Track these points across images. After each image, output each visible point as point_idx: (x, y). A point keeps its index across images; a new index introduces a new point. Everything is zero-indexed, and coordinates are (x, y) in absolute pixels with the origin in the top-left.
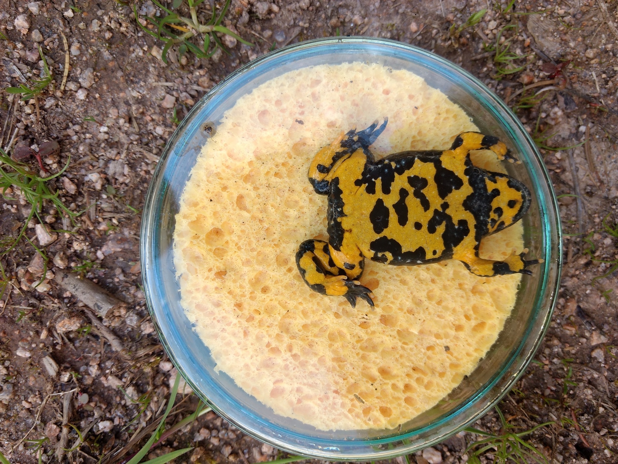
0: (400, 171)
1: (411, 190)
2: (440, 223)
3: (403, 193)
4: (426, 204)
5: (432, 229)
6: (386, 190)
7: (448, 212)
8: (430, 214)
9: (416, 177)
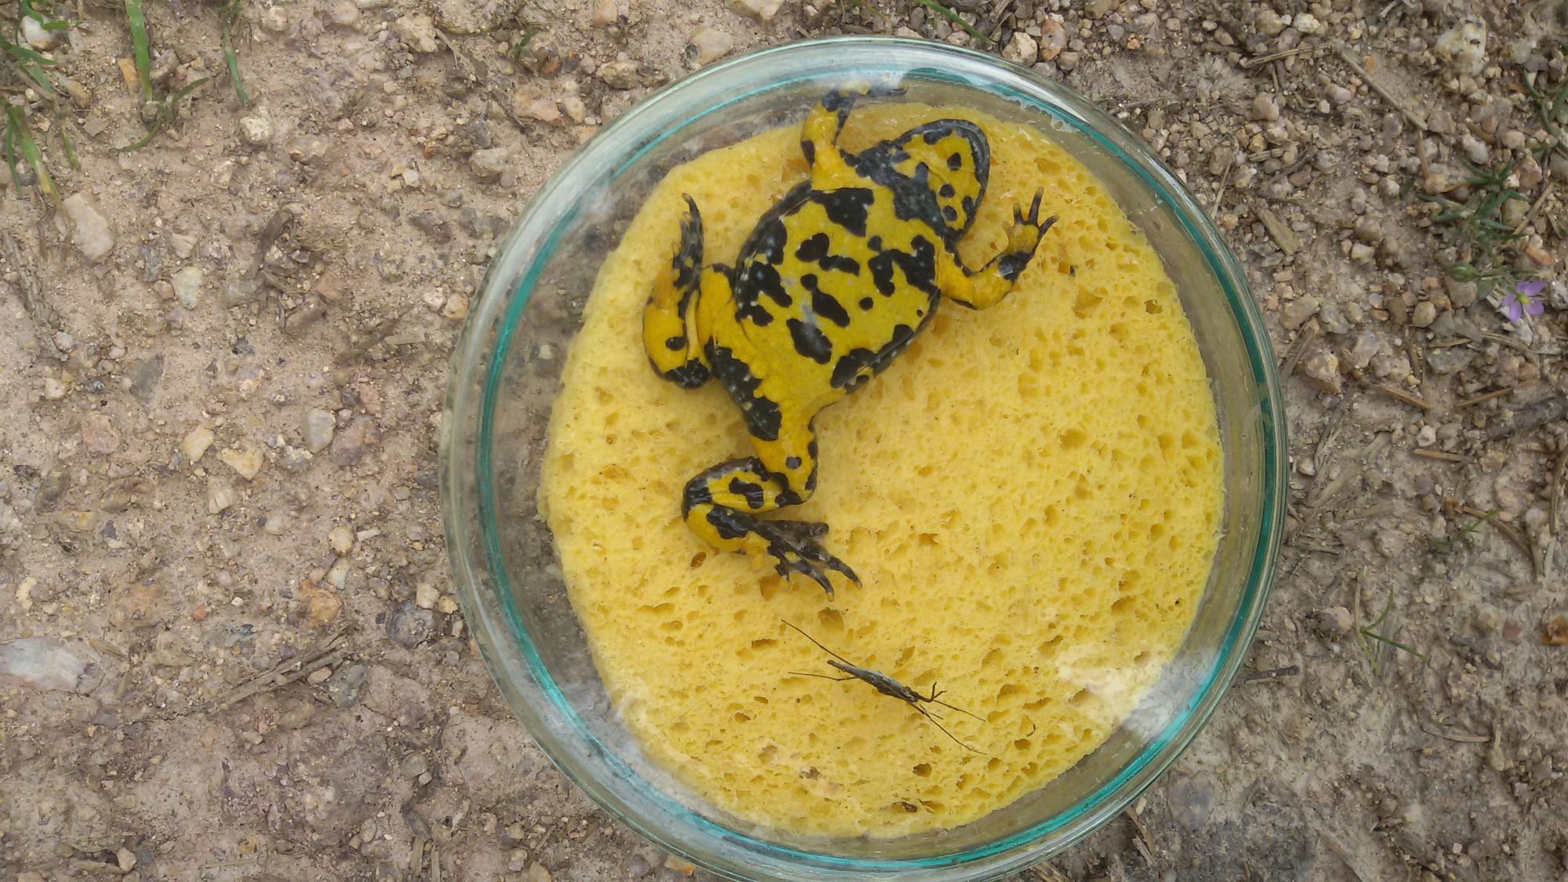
0: (778, 257)
1: (814, 267)
2: (891, 273)
3: (809, 281)
4: (849, 266)
5: (887, 289)
6: (784, 300)
7: (886, 245)
8: (866, 274)
9: (806, 245)
